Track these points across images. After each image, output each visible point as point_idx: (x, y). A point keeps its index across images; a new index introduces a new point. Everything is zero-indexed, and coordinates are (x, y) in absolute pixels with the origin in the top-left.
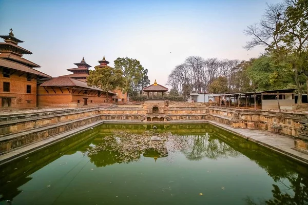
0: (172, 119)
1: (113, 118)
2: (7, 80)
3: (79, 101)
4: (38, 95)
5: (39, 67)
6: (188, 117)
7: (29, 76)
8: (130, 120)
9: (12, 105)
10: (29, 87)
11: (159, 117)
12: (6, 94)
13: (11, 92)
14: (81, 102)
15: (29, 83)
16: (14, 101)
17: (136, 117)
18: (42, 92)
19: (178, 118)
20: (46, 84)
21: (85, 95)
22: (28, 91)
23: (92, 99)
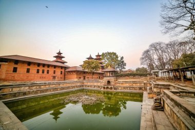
0: (119, 89)
1: (88, 86)
2: (55, 70)
3: (80, 78)
4: (65, 75)
5: (66, 62)
6: (129, 88)
7: (62, 67)
8: (96, 88)
9: (56, 79)
11: (110, 87)
12: (54, 75)
13: (56, 74)
15: (62, 70)
16: (56, 77)
17: (99, 87)
18: (66, 74)
19: (122, 89)
20: (67, 70)
21: (84, 74)
22: (61, 73)
23: (89, 76)
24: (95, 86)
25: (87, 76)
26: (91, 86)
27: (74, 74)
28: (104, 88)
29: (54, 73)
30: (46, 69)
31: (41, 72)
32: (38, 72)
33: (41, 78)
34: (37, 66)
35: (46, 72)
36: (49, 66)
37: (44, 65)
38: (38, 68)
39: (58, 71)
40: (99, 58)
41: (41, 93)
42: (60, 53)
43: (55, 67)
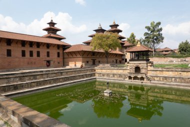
0: (155, 80)
1: (103, 75)
2: (48, 50)
3: (88, 62)
4: (64, 58)
5: (64, 39)
6: (173, 79)
7: (59, 46)
9: (51, 65)
10: (58, 53)
12: (48, 59)
13: (50, 57)
14: (89, 63)
15: (59, 51)
16: (52, 62)
17: (120, 76)
18: (66, 56)
19: (162, 80)
20: (67, 51)
21: (93, 57)
22: (59, 56)
23: (100, 59)
24: (114, 75)
25: (97, 60)
26: (108, 75)
27: (79, 56)
28: (130, 78)
29: (48, 55)
30: (35, 50)
31: (27, 54)
32: (24, 54)
33: (28, 63)
34: (20, 46)
35: (35, 54)
36: (38, 44)
37: (31, 44)
38: (23, 49)
39: (54, 52)
40: (115, 29)
41: (37, 86)
42: (52, 24)
43: (48, 46)
